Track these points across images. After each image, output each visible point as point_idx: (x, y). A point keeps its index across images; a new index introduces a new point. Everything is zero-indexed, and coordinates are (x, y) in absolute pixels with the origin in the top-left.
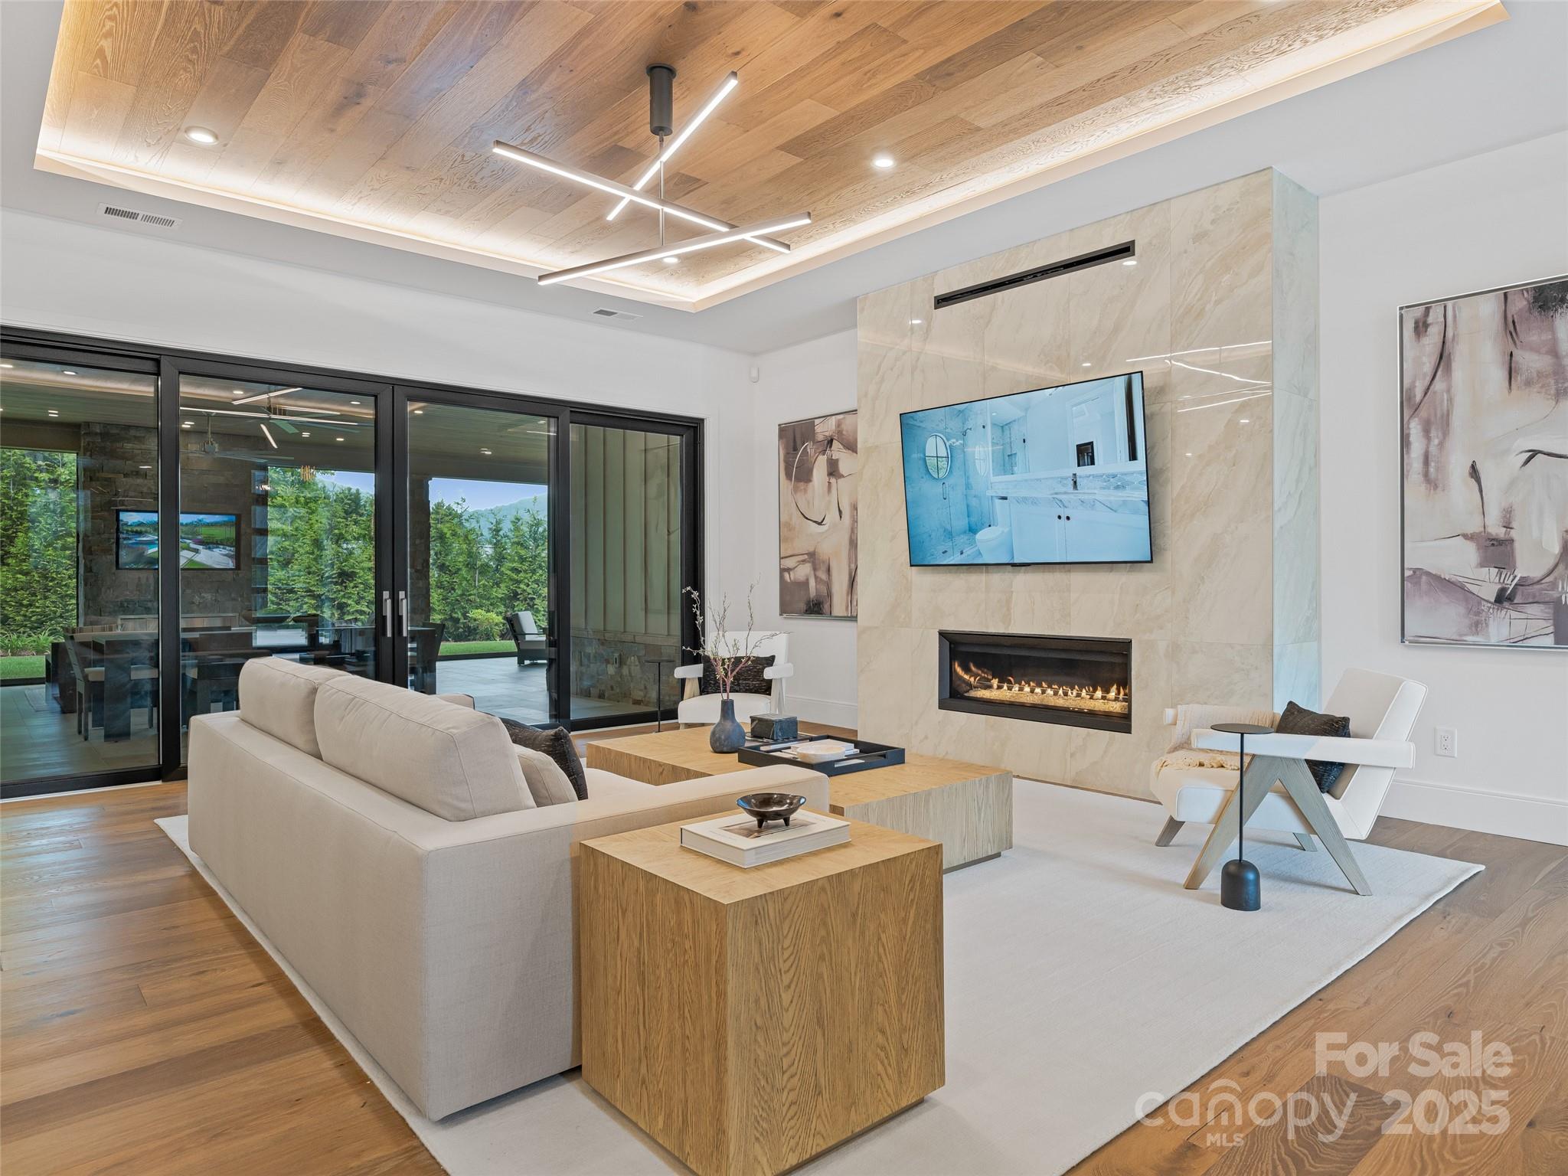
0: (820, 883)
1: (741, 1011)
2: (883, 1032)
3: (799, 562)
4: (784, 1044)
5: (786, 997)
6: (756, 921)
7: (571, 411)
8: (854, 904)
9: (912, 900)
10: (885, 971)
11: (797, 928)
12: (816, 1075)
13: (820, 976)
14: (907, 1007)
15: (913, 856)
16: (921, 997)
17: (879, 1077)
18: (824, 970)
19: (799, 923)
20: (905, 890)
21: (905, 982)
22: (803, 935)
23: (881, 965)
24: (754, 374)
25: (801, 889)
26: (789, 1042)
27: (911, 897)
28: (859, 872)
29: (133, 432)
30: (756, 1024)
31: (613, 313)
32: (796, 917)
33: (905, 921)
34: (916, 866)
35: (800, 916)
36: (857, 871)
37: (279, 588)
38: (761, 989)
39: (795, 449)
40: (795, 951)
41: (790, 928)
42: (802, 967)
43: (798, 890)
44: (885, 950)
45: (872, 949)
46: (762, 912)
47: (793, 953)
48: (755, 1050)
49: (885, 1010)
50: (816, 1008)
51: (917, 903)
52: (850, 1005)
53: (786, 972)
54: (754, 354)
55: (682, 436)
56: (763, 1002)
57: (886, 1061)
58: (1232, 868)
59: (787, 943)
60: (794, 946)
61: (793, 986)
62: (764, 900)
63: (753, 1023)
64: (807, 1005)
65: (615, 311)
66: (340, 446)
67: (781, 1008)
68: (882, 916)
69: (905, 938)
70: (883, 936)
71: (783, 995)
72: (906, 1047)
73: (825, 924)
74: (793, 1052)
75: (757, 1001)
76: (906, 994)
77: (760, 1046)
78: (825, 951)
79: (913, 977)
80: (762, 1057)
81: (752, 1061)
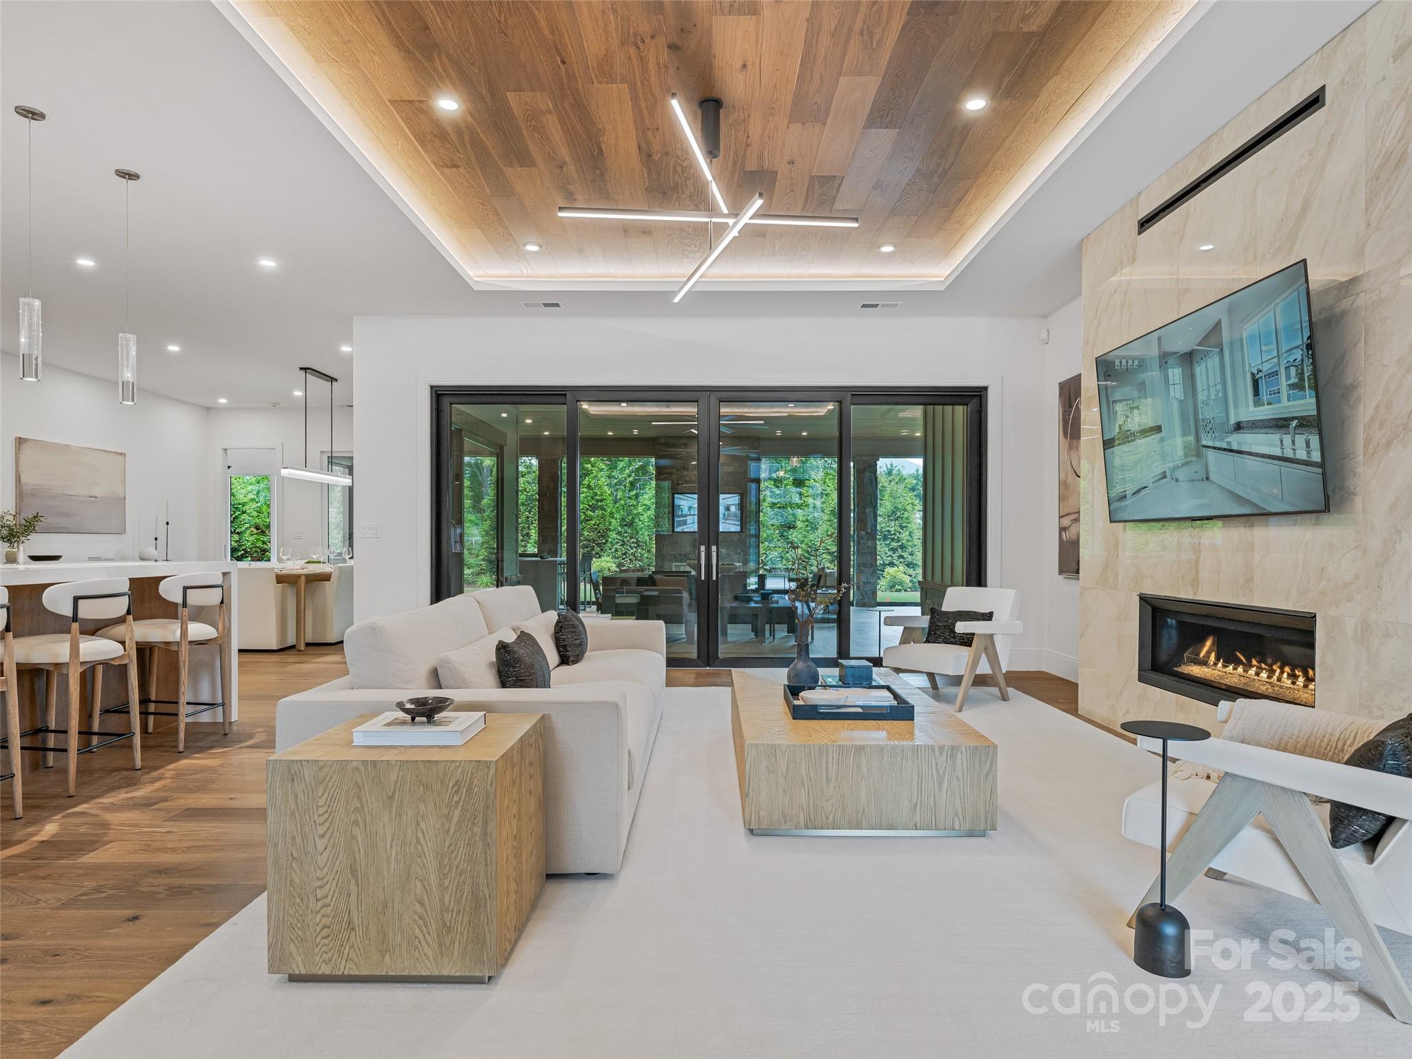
0: (354, 764)
1: (279, 841)
2: (422, 905)
3: (1072, 520)
4: (318, 879)
5: (321, 844)
6: (293, 779)
7: (852, 395)
8: (390, 790)
9: (458, 802)
10: (425, 854)
11: (331, 794)
12: (349, 913)
13: (353, 837)
14: (450, 891)
15: (457, 764)
16: (467, 889)
17: (417, 940)
18: (357, 832)
19: (333, 790)
20: (449, 791)
21: (448, 869)
22: (337, 800)
23: (419, 847)
24: (1044, 335)
25: (335, 765)
26: (323, 879)
27: (456, 798)
28: (396, 764)
29: (682, 441)
30: (292, 855)
31: (876, 306)
32: (330, 784)
33: (448, 817)
34: (463, 772)
35: (334, 785)
36: (394, 763)
37: (810, 547)
38: (297, 830)
39: (1071, 407)
40: (329, 811)
41: (324, 791)
42: (336, 825)
43: (332, 765)
44: (424, 836)
45: (409, 831)
46: (298, 773)
47: (326, 812)
48: (291, 874)
49: (424, 886)
50: (349, 862)
51: (463, 806)
52: (385, 870)
53: (320, 824)
54: (1045, 317)
55: (968, 405)
56: (299, 840)
57: (425, 930)
58: (1150, 913)
59: (321, 803)
60: (329, 806)
61: (327, 837)
62: (300, 764)
63: (289, 853)
64: (340, 856)
65: (877, 303)
66: (805, 439)
67: (316, 851)
68: (422, 807)
69: (448, 832)
70: (423, 825)
71: (317, 841)
72: (448, 924)
73: (360, 798)
74: (328, 887)
75: (294, 838)
76: (449, 880)
77: (295, 871)
78: (359, 818)
79: (457, 867)
80: (297, 881)
81: (288, 881)
